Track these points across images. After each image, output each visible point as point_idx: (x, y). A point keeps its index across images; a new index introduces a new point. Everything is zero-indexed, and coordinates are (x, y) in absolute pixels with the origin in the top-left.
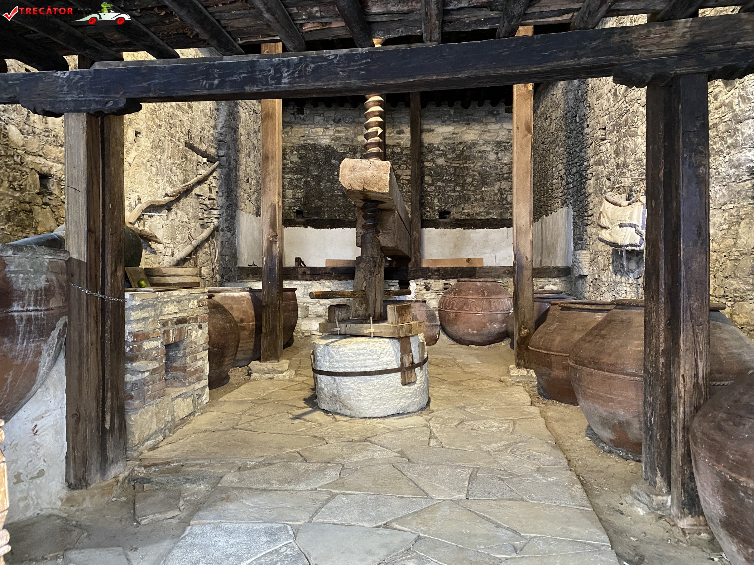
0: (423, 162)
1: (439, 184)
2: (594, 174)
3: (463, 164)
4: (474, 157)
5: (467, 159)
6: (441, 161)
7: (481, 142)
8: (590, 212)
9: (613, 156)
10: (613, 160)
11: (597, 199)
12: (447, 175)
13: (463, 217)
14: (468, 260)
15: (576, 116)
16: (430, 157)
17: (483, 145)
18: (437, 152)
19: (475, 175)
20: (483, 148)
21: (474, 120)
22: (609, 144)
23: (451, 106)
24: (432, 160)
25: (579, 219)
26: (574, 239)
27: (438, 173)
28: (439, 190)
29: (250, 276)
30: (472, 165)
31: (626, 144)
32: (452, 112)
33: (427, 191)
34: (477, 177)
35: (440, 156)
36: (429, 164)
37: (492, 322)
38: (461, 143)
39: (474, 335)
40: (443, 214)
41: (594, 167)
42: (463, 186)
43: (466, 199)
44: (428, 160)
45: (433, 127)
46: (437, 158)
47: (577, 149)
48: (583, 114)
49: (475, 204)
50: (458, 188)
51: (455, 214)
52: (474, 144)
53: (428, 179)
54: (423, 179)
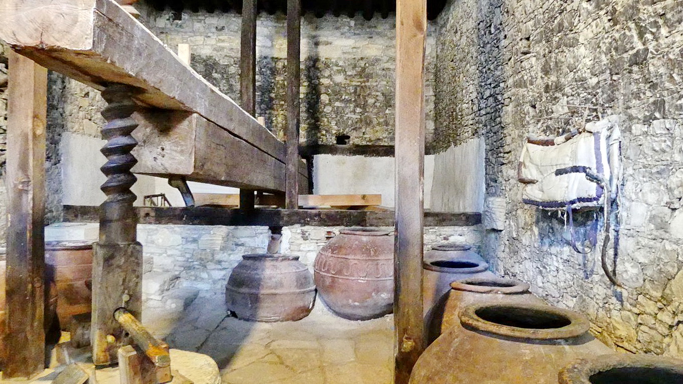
0: (318, 78)
1: (337, 104)
2: (513, 98)
3: (364, 82)
4: (377, 75)
5: (369, 77)
6: (339, 78)
7: (385, 59)
8: (507, 149)
9: (540, 74)
10: (539, 81)
11: (517, 132)
12: (347, 94)
13: (364, 143)
14: (364, 197)
15: (490, 26)
16: (327, 73)
17: (387, 62)
18: (335, 68)
19: (377, 96)
20: (386, 65)
21: (378, 34)
22: (534, 59)
23: (351, 16)
24: (330, 77)
25: (492, 155)
26: (486, 180)
27: (336, 94)
28: (337, 112)
29: (79, 217)
30: (375, 84)
31: (559, 57)
32: (352, 23)
33: (323, 111)
34: (381, 98)
35: (339, 72)
36: (325, 81)
37: (378, 291)
38: (362, 59)
39: (355, 307)
40: (342, 139)
41: (513, 90)
42: (364, 107)
43: (368, 123)
44: (324, 77)
45: (330, 39)
46: (335, 74)
47: (492, 67)
48: (499, 22)
49: (378, 128)
50: (358, 110)
51: (355, 139)
52: (377, 60)
53: (324, 98)
54: (318, 97)
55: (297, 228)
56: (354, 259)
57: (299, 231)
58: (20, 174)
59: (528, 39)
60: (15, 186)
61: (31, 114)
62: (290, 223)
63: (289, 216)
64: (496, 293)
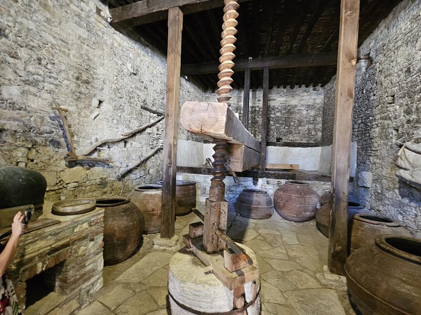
0: (269, 115)
1: (277, 125)
2: (379, 125)
3: (290, 115)
4: (296, 113)
5: (292, 113)
6: (278, 114)
7: (299, 105)
9: (402, 114)
10: (402, 117)
11: (382, 142)
12: (282, 121)
13: (289, 141)
14: (291, 165)
15: (363, 90)
16: (273, 112)
17: (301, 106)
18: (277, 110)
19: (295, 121)
20: (300, 108)
21: (297, 95)
22: (398, 106)
23: (285, 87)
24: (274, 114)
25: (362, 151)
26: (357, 162)
27: (277, 120)
28: (278, 128)
30: (294, 116)
32: (285, 91)
33: (271, 128)
34: (297, 122)
35: (278, 111)
36: (272, 116)
37: (305, 211)
38: (289, 106)
39: (293, 217)
40: (279, 140)
41: (380, 121)
42: (289, 126)
43: (291, 133)
44: (272, 114)
45: (275, 98)
48: (370, 88)
49: (295, 135)
50: (286, 127)
51: (284, 140)
52: (296, 106)
53: (271, 122)
54: (269, 122)
55: (265, 179)
56: (294, 196)
57: (266, 180)
58: (168, 160)
59: (393, 96)
60: (167, 164)
61: (173, 137)
62: (262, 177)
63: (262, 174)
64: (383, 225)
